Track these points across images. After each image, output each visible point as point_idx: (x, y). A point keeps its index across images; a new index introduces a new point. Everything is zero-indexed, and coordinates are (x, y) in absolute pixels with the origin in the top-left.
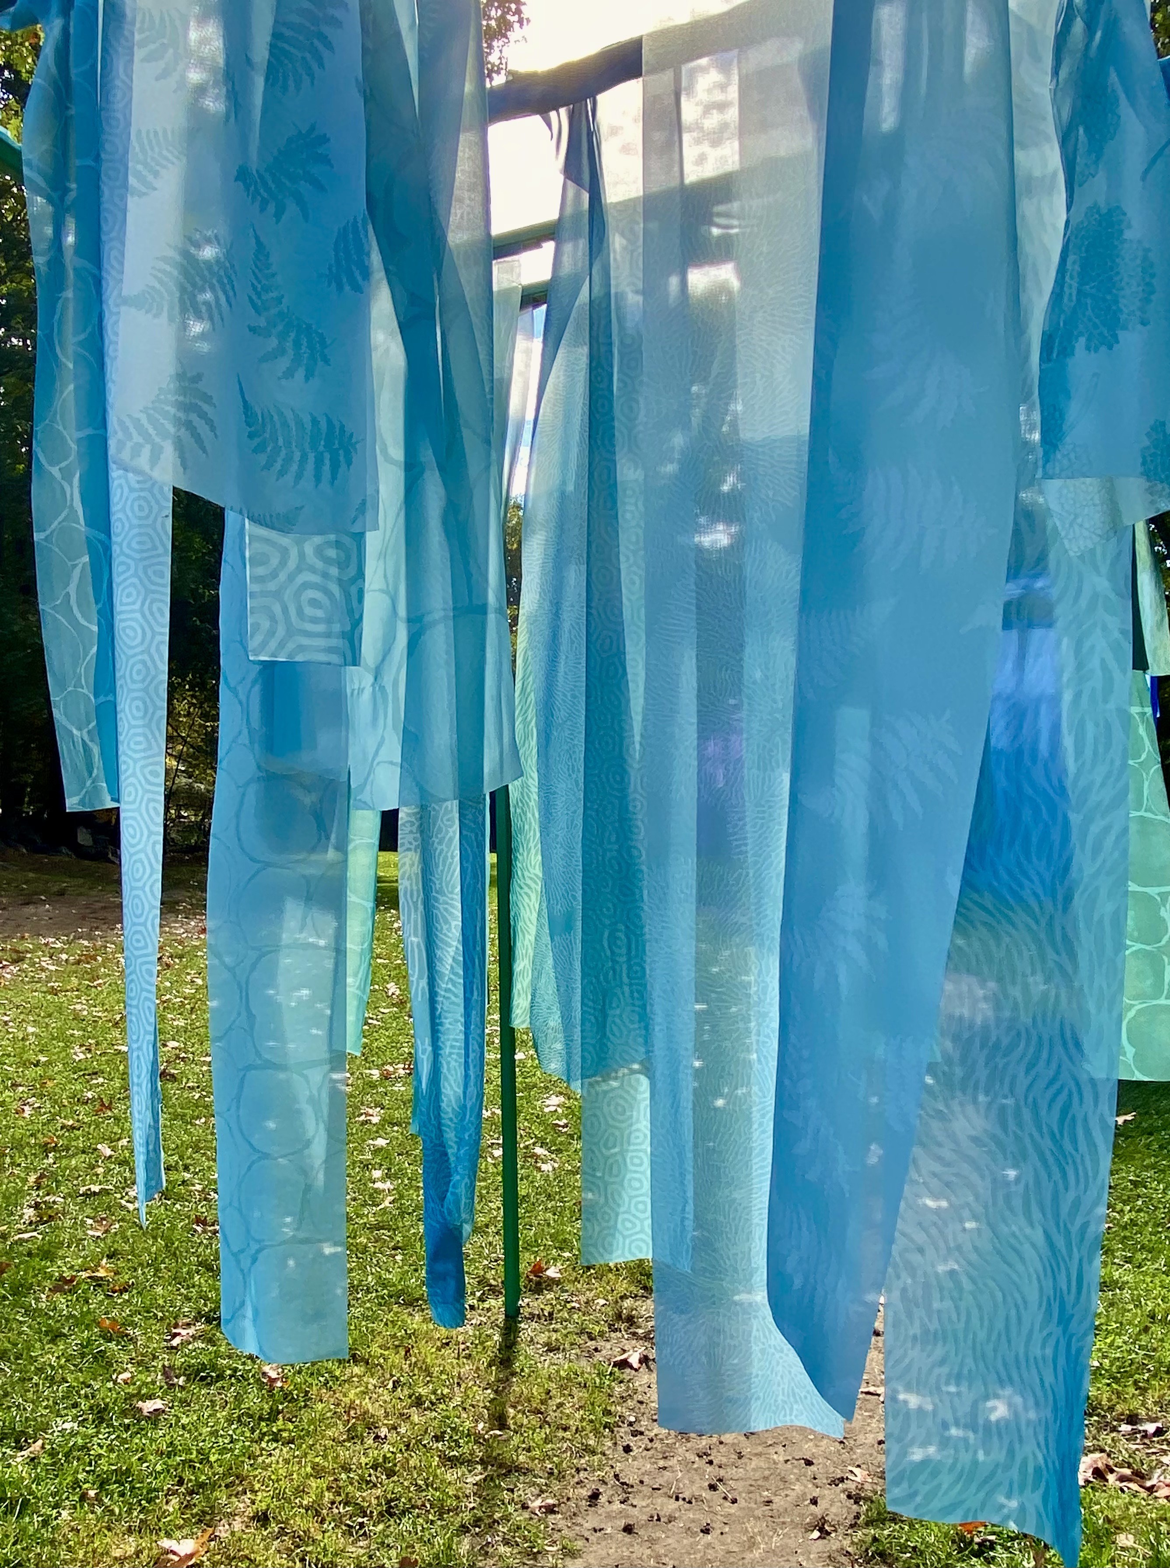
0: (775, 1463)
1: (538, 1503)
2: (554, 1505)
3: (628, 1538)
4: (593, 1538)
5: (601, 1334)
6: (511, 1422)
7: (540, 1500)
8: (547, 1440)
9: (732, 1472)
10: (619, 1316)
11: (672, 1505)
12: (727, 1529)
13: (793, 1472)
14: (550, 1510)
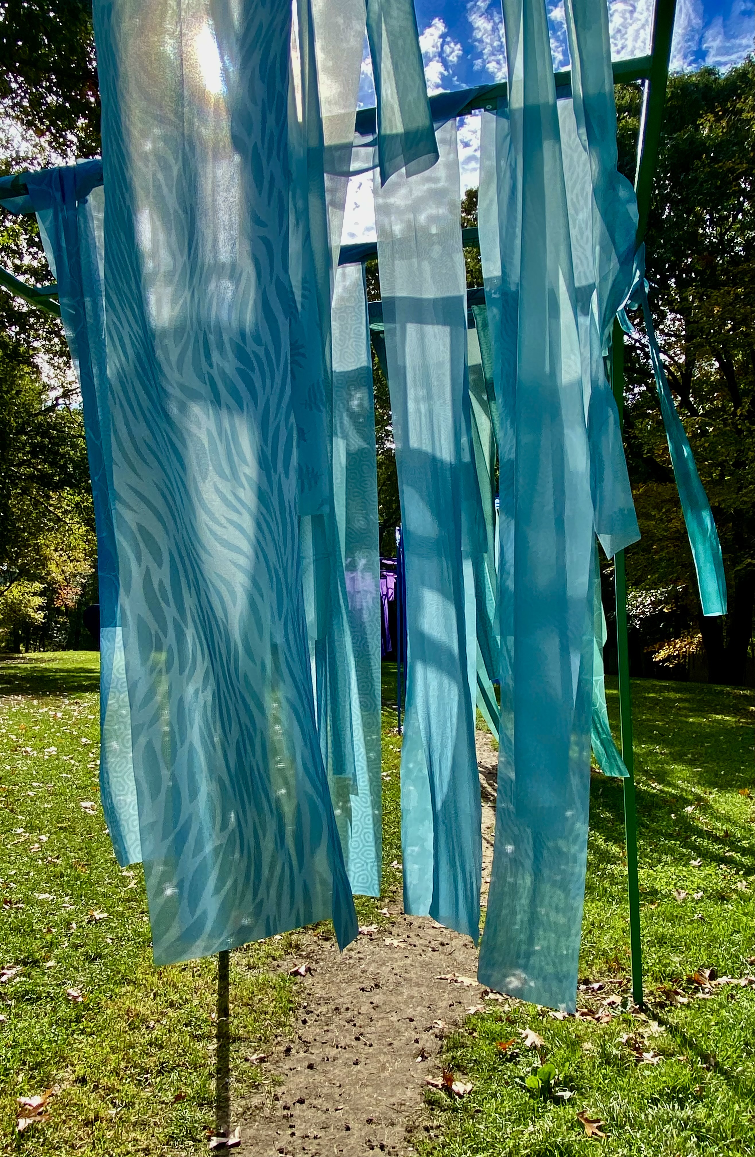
0: (392, 1022)
1: (255, 1057)
2: (265, 1057)
3: (310, 1072)
4: (290, 1073)
5: (280, 956)
6: (231, 1012)
7: (256, 1055)
8: (255, 1020)
9: (368, 1029)
10: (290, 945)
11: (334, 1052)
12: (368, 1061)
13: (402, 1026)
14: (262, 1060)
